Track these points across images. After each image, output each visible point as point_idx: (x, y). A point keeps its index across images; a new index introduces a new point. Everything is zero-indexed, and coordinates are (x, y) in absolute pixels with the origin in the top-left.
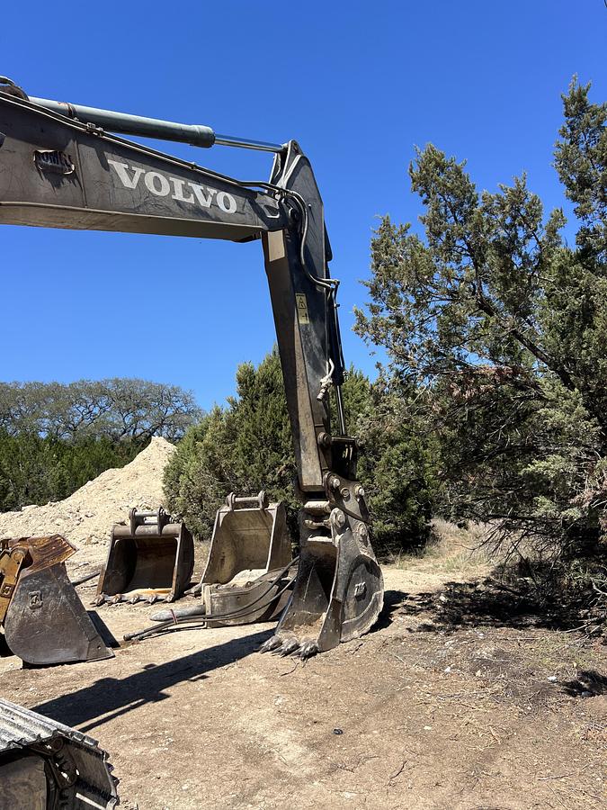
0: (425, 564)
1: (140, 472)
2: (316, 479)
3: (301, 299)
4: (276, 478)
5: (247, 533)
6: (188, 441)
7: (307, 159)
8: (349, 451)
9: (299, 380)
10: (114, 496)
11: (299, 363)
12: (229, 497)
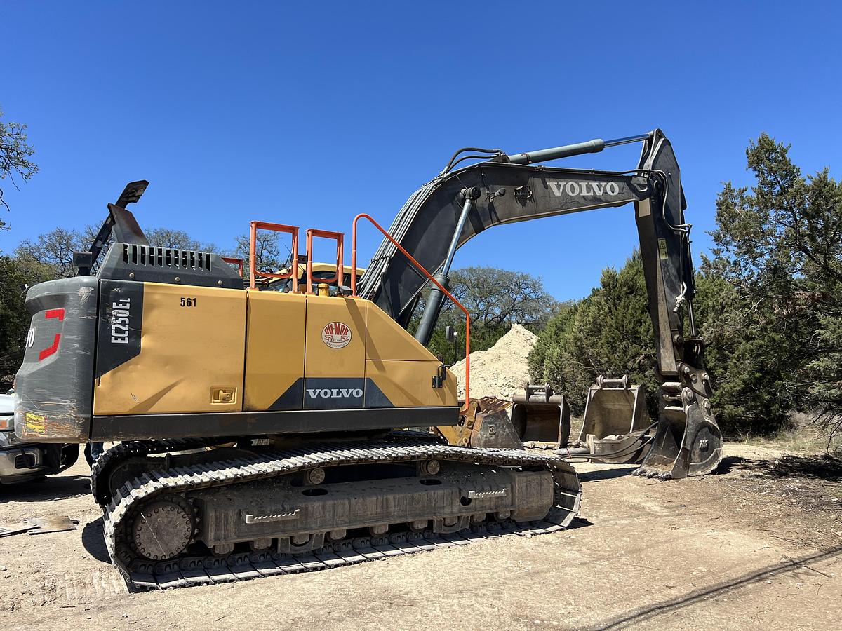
0: (773, 444)
1: (502, 355)
2: (671, 366)
3: (662, 242)
4: (636, 366)
5: (612, 407)
6: (550, 330)
7: (669, 141)
8: (698, 348)
9: (660, 298)
10: (484, 375)
11: (660, 287)
12: (599, 379)
